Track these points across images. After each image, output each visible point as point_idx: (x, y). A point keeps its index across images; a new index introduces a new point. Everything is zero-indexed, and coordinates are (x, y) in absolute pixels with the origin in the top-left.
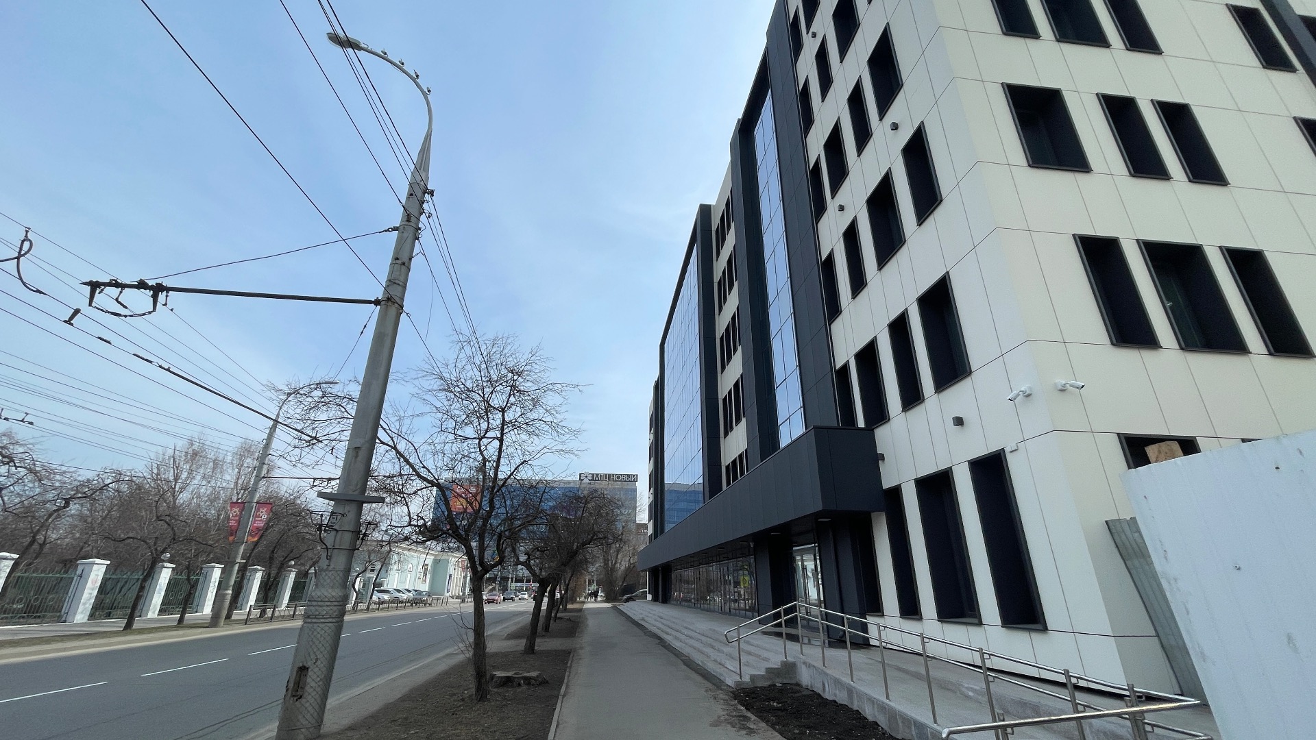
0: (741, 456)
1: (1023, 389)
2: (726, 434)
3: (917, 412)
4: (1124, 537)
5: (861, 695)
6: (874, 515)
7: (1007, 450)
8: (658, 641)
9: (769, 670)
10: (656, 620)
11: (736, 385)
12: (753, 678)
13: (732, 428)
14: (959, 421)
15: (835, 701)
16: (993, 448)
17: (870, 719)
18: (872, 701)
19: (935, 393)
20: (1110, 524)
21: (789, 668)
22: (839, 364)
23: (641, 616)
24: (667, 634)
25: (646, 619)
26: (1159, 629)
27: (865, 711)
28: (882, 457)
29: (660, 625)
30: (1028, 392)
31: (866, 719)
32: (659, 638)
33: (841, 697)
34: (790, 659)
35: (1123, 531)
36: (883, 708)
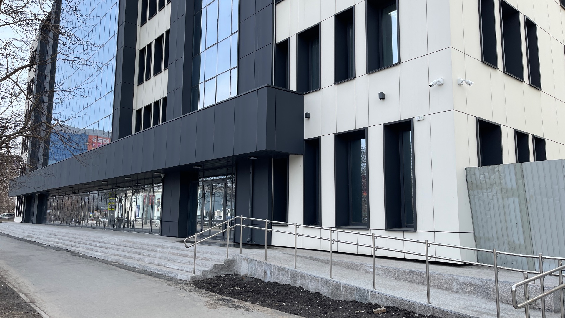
0: (157, 103)
1: (439, 80)
2: (141, 81)
3: (347, 86)
4: (473, 177)
5: (304, 277)
6: (291, 157)
7: (415, 120)
8: (70, 253)
9: (216, 266)
10: (48, 237)
11: (159, 40)
12: (204, 273)
13: (148, 78)
14: (382, 96)
15: (277, 283)
16: (404, 117)
17: (313, 291)
18: (316, 279)
19: (367, 73)
20: (468, 170)
21: (230, 263)
22: (280, 39)
23: (26, 235)
24: (75, 246)
25: (34, 236)
26: (476, 228)
27: (308, 287)
28: (308, 116)
29: (57, 240)
30: (442, 82)
31: (309, 291)
32: (67, 250)
33: (284, 279)
34: (231, 258)
35: (475, 174)
36: (327, 283)
